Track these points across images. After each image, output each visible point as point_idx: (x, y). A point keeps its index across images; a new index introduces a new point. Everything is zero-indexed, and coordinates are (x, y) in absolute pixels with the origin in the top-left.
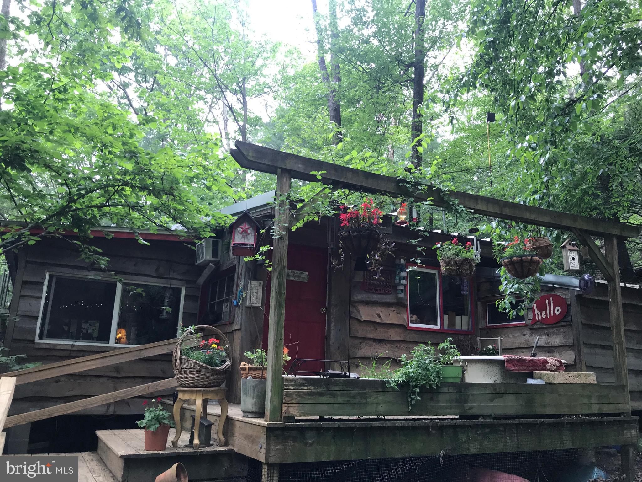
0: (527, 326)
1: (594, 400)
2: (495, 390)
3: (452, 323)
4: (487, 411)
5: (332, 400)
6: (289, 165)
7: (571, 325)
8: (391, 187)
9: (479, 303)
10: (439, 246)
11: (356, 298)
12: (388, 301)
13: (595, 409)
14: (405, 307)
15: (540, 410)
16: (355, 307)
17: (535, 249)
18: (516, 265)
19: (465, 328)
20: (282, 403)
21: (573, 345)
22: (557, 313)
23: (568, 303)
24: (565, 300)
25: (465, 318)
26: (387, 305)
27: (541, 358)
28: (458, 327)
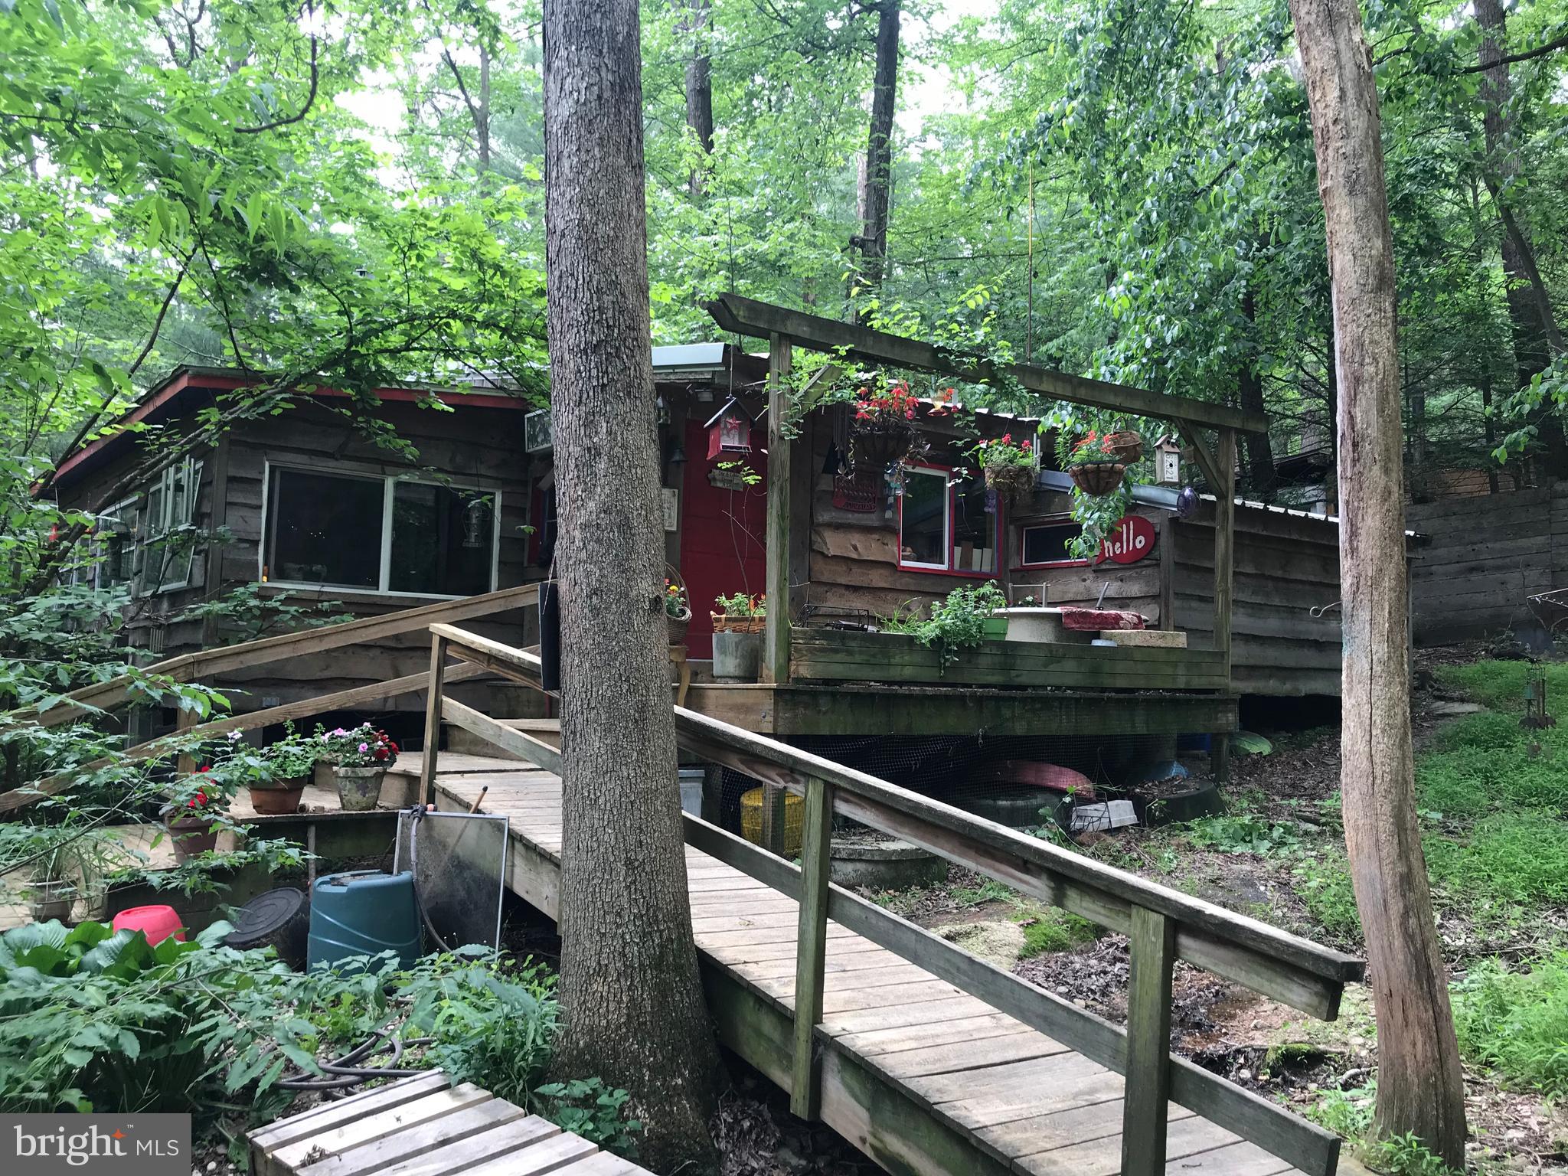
0: (1089, 566)
1: (1181, 670)
2: (1051, 652)
3: (966, 560)
4: (1039, 680)
5: (849, 659)
6: (791, 328)
7: (1158, 565)
8: (925, 358)
9: (1012, 527)
10: (984, 446)
11: (821, 519)
12: (869, 523)
13: (1181, 683)
14: (895, 532)
15: (1108, 682)
16: (819, 534)
17: (1118, 451)
18: (1090, 476)
19: (986, 568)
20: (790, 660)
21: (1159, 596)
22: (1139, 546)
23: (1157, 530)
24: (1152, 526)
25: (988, 552)
26: (867, 530)
27: (1113, 612)
28: (976, 568)
